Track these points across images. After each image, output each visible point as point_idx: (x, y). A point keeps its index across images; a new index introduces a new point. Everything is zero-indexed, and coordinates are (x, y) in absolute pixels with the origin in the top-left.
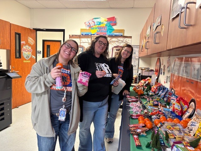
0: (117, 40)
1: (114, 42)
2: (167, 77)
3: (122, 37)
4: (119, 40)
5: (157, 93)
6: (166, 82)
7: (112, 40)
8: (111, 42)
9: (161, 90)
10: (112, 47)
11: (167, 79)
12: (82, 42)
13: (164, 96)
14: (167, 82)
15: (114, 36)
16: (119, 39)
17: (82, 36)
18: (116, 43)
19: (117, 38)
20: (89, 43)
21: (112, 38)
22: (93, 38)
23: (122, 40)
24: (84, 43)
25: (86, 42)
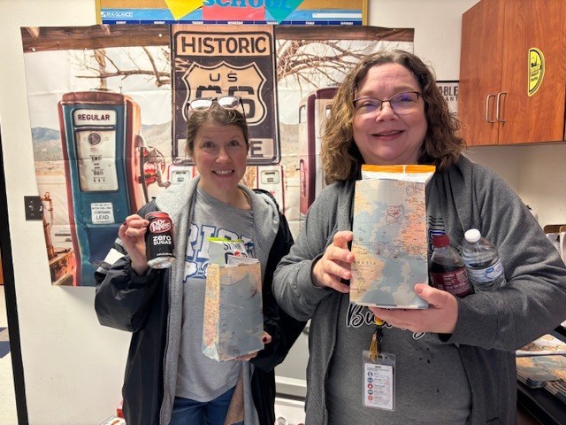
0: (331, 52)
1: (313, 62)
3: (361, 35)
4: (345, 53)
7: (301, 50)
8: (296, 63)
10: (306, 96)
12: (110, 69)
15: (310, 29)
16: (344, 44)
17: (108, 32)
18: (330, 70)
19: (331, 41)
20: (162, 74)
21: (303, 41)
22: (184, 45)
23: (360, 53)
24: (127, 74)
25: (140, 72)
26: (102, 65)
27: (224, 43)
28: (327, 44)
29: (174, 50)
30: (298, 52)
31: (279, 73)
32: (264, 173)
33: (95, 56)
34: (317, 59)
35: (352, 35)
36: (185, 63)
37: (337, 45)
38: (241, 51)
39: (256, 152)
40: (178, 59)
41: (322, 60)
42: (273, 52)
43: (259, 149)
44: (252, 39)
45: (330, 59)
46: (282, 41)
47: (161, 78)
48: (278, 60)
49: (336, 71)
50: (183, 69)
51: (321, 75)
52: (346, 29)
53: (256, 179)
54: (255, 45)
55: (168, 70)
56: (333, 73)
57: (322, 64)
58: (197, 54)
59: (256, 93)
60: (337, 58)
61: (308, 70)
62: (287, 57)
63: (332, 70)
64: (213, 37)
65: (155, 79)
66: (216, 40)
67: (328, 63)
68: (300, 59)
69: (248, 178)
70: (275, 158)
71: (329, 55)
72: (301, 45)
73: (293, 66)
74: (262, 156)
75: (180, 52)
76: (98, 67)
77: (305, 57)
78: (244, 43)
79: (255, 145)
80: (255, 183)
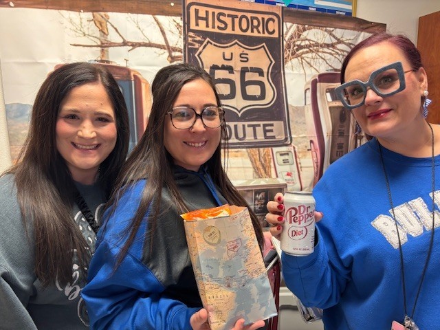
0: (328, 40)
1: (314, 47)
3: (352, 25)
4: (339, 42)
7: (305, 34)
8: (300, 47)
10: (310, 79)
12: (113, 37)
15: (313, 15)
16: (338, 33)
18: (328, 56)
19: (328, 29)
20: (175, 50)
21: (306, 26)
22: (198, 18)
23: (350, 42)
24: (134, 45)
25: (150, 45)
26: (103, 32)
27: (237, 20)
28: (326, 31)
29: (187, 23)
30: (302, 37)
31: (285, 56)
32: (278, 155)
33: (94, 20)
34: (317, 44)
35: (344, 24)
36: (198, 38)
37: (333, 33)
38: (252, 31)
39: (269, 134)
40: (191, 34)
41: (321, 46)
42: (281, 35)
43: (271, 131)
44: (263, 19)
45: (328, 46)
46: (289, 24)
47: (174, 54)
48: (285, 43)
49: (333, 58)
50: (197, 46)
51: (321, 60)
52: (340, 18)
53: (272, 160)
54: (265, 25)
55: (181, 45)
56: (330, 59)
57: (321, 50)
58: (210, 29)
60: (333, 45)
61: (310, 55)
62: (293, 40)
63: (329, 56)
64: (227, 12)
65: (167, 54)
66: (229, 16)
67: (326, 50)
68: (303, 44)
69: (265, 161)
70: (286, 139)
71: (326, 42)
72: (304, 30)
73: (297, 50)
74: (274, 137)
75: (193, 26)
76: (98, 34)
77: (307, 42)
78: (255, 23)
79: (267, 128)
80: (272, 164)
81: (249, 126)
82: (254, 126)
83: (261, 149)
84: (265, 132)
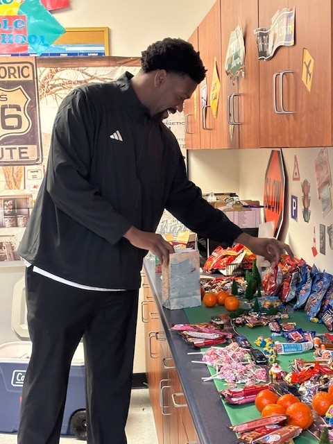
0: (81, 77)
1: (67, 85)
2: (322, 227)
3: (105, 63)
4: (92, 78)
5: (289, 296)
6: (318, 250)
7: (57, 75)
8: (54, 86)
9: (305, 282)
11: (323, 238)
13: (322, 307)
14: (323, 251)
15: (64, 59)
16: (91, 71)
19: (81, 68)
21: (59, 68)
23: (104, 77)
28: (78, 70)
30: (55, 77)
31: (40, 94)
32: (29, 172)
34: (70, 82)
35: (97, 63)
37: (86, 71)
38: (10, 77)
39: (23, 155)
41: (74, 83)
42: (36, 78)
43: (26, 153)
44: (19, 67)
45: (81, 82)
46: (42, 69)
48: (39, 83)
52: (92, 59)
53: (23, 176)
54: (21, 72)
57: (74, 86)
59: (22, 109)
60: (86, 81)
61: (63, 91)
62: (46, 81)
68: (57, 83)
69: (17, 176)
70: (38, 159)
71: (79, 79)
72: (57, 71)
73: (51, 88)
74: (28, 158)
77: (61, 82)
78: (12, 71)
79: (22, 150)
80: (23, 179)
81: (7, 149)
82: (11, 149)
83: (15, 167)
84: (20, 153)
